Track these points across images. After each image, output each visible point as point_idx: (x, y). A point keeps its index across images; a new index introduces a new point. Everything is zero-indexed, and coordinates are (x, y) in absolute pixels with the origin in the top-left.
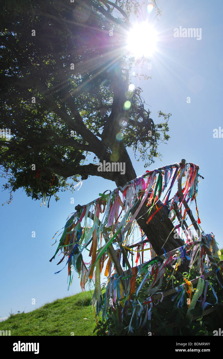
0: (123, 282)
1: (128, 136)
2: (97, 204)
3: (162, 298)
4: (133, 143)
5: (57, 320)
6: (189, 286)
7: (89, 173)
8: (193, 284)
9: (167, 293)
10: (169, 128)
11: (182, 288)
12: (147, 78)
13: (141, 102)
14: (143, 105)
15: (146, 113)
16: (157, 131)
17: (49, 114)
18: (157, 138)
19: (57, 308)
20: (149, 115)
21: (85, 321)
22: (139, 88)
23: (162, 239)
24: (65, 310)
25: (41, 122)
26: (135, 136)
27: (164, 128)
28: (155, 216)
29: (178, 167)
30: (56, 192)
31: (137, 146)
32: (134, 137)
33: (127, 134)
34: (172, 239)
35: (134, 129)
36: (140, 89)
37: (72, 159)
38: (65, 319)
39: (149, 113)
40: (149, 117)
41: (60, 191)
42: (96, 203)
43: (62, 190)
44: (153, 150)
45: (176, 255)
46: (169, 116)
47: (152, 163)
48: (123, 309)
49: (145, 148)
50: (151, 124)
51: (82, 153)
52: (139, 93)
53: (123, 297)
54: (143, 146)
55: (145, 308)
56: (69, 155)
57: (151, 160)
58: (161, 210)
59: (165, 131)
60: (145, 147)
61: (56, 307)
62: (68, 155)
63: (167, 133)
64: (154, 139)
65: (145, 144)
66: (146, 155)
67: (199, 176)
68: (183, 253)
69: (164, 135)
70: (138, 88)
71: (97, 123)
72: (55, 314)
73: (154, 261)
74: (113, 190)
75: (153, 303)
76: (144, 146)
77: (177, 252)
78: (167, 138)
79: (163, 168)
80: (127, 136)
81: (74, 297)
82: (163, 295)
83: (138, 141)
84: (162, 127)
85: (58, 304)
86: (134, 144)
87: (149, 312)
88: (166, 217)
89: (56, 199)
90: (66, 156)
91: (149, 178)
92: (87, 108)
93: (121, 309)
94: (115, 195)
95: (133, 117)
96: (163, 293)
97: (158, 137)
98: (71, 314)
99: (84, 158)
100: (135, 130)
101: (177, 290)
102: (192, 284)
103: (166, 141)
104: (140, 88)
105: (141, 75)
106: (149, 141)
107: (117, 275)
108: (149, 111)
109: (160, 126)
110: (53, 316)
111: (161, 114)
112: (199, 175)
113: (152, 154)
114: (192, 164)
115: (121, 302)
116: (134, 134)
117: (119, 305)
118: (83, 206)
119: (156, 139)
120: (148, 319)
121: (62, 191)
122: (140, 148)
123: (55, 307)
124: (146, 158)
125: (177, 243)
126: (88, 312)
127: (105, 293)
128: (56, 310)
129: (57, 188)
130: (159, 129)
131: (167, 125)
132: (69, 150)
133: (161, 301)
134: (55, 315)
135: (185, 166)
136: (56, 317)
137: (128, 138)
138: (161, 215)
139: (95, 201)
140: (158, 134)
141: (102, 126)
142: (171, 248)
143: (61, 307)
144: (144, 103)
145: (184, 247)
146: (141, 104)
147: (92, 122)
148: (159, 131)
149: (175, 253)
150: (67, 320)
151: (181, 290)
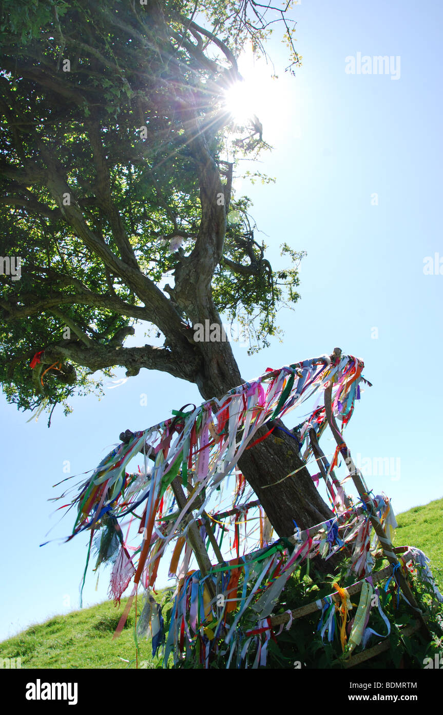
0: (213, 588)
1: (219, 291)
2: (165, 431)
3: (290, 622)
4: (228, 306)
5: (56, 661)
6: (343, 598)
7: (142, 363)
8: (350, 593)
9: (299, 611)
10: (299, 279)
11: (329, 602)
12: (268, 181)
13: (247, 226)
14: (253, 233)
15: (258, 248)
16: (276, 284)
17: (64, 240)
18: (275, 297)
19: (55, 635)
20: (264, 252)
21: (116, 663)
22: (246, 198)
23: (288, 503)
24: (71, 640)
25: (50, 254)
26: (232, 293)
27: (289, 279)
28: (276, 456)
29: (328, 362)
30: (67, 395)
31: (236, 312)
32: (230, 295)
33: (218, 288)
34: (307, 502)
35: (232, 277)
36: (248, 200)
37: (107, 332)
38: (72, 660)
39: (263, 248)
40: (262, 255)
41: (76, 394)
42: (164, 428)
43: (81, 393)
44: (265, 320)
45: (318, 536)
46: (301, 257)
47: (264, 347)
48: (209, 643)
49: (251, 317)
50: (266, 270)
51: (127, 322)
52: (245, 209)
53: (211, 619)
54: (247, 313)
55: (256, 642)
56: (101, 323)
57: (264, 342)
58: (288, 444)
59: (292, 285)
60: (251, 315)
61: (53, 632)
62: (98, 325)
63: (295, 289)
64: (270, 301)
65: (252, 310)
66: (252, 330)
67: (363, 381)
68: (332, 532)
69: (290, 292)
70: (244, 198)
71: (161, 264)
72: (51, 647)
73: (276, 547)
74: (201, 405)
75: (271, 632)
76: (250, 313)
77: (322, 530)
78: (295, 297)
79: (300, 365)
80: (217, 291)
81: (90, 612)
82: (291, 615)
83: (238, 303)
84: (287, 278)
85: (57, 626)
86: (231, 308)
87: (263, 649)
88: (297, 459)
89: (65, 410)
90: (94, 326)
91: (272, 384)
92: (144, 234)
93: (205, 643)
94: (204, 414)
95: (231, 254)
96: (293, 612)
97: (277, 296)
98: (84, 649)
99: (131, 331)
100: (234, 280)
101: (319, 606)
102: (348, 593)
103: (291, 303)
104: (248, 198)
105: (256, 175)
106: (261, 304)
107: (200, 574)
108: (263, 245)
109: (283, 276)
110: (47, 653)
111: (286, 249)
112: (363, 378)
113: (263, 328)
114: (352, 357)
115: (207, 628)
116: (232, 288)
117: (202, 634)
118: (137, 433)
119: (273, 299)
120: (262, 664)
121: (79, 395)
122: (241, 315)
123: (50, 632)
124: (252, 336)
125: (316, 510)
126: (122, 644)
127: (171, 609)
128: (52, 640)
129: (70, 388)
130: (280, 281)
131: (296, 273)
132: (103, 314)
133: (288, 627)
134: (50, 650)
135: (339, 361)
136: (54, 655)
137: (219, 296)
138: (287, 454)
139: (163, 424)
140: (277, 291)
141: (170, 269)
142: (304, 520)
143: (63, 632)
144: (254, 227)
145: (335, 519)
146: (249, 230)
147: (149, 260)
148: (281, 285)
149: (316, 532)
150: (76, 661)
151: (328, 605)
